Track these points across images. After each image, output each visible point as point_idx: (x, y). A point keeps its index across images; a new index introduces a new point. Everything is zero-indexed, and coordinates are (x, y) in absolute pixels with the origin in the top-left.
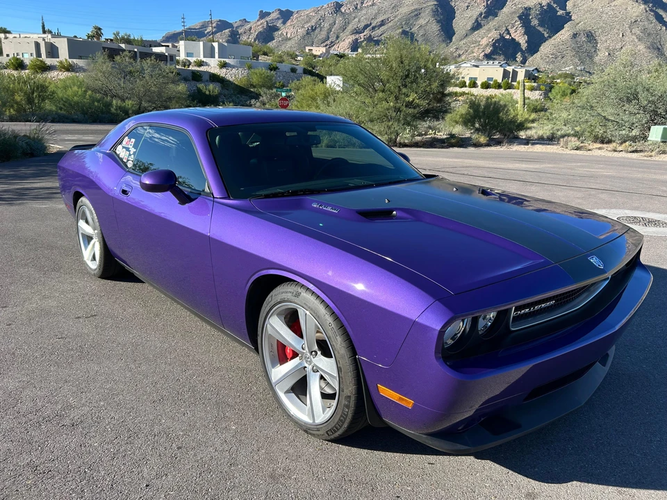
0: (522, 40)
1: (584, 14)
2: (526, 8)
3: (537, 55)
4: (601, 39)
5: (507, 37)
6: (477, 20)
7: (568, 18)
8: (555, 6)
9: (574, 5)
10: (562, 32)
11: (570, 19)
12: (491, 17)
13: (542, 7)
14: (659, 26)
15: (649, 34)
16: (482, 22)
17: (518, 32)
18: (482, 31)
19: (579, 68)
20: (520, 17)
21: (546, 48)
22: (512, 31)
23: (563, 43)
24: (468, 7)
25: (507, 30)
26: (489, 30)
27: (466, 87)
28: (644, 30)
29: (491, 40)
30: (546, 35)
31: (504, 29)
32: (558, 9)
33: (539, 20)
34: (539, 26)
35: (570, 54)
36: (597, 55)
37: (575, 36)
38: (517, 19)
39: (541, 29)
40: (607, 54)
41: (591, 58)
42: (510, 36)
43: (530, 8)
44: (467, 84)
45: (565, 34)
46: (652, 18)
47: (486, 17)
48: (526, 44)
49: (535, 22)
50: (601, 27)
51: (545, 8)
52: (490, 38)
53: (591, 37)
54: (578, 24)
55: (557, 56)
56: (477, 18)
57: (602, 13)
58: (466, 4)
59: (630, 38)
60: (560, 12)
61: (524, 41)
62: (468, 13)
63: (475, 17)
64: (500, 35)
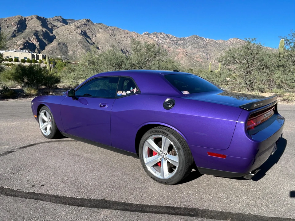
0: (37, 44)
1: (61, 37)
2: (36, 31)
3: (45, 51)
4: (69, 46)
5: (30, 42)
6: (13, 33)
7: (54, 37)
8: (48, 32)
9: (56, 33)
10: (53, 42)
11: (55, 38)
12: (20, 33)
13: (43, 31)
14: (88, 44)
15: (86, 46)
16: (16, 34)
17: (35, 40)
18: (17, 38)
19: (63, 57)
20: (34, 34)
21: (48, 48)
22: (32, 40)
23: (55, 47)
24: (8, 27)
25: (29, 39)
26: (21, 38)
27: (13, 61)
28: (84, 45)
29: (22, 42)
30: (47, 43)
31: (28, 38)
32: (50, 33)
33: (43, 36)
34: (43, 39)
35: (58, 52)
36: (69, 52)
37: (59, 44)
38: (33, 35)
39: (44, 40)
40: (72, 52)
41: (67, 53)
42: (31, 41)
43: (38, 31)
44: (13, 60)
45: (54, 43)
46: (86, 41)
47: (18, 32)
48: (39, 46)
49: (41, 37)
50: (68, 42)
51: (45, 32)
52: (22, 41)
53: (65, 45)
54: (59, 40)
55: (53, 52)
56: (13, 32)
57: (68, 37)
58: (7, 25)
59: (79, 47)
60: (51, 35)
61: (38, 45)
62: (8, 30)
63: (12, 32)
64: (26, 40)
